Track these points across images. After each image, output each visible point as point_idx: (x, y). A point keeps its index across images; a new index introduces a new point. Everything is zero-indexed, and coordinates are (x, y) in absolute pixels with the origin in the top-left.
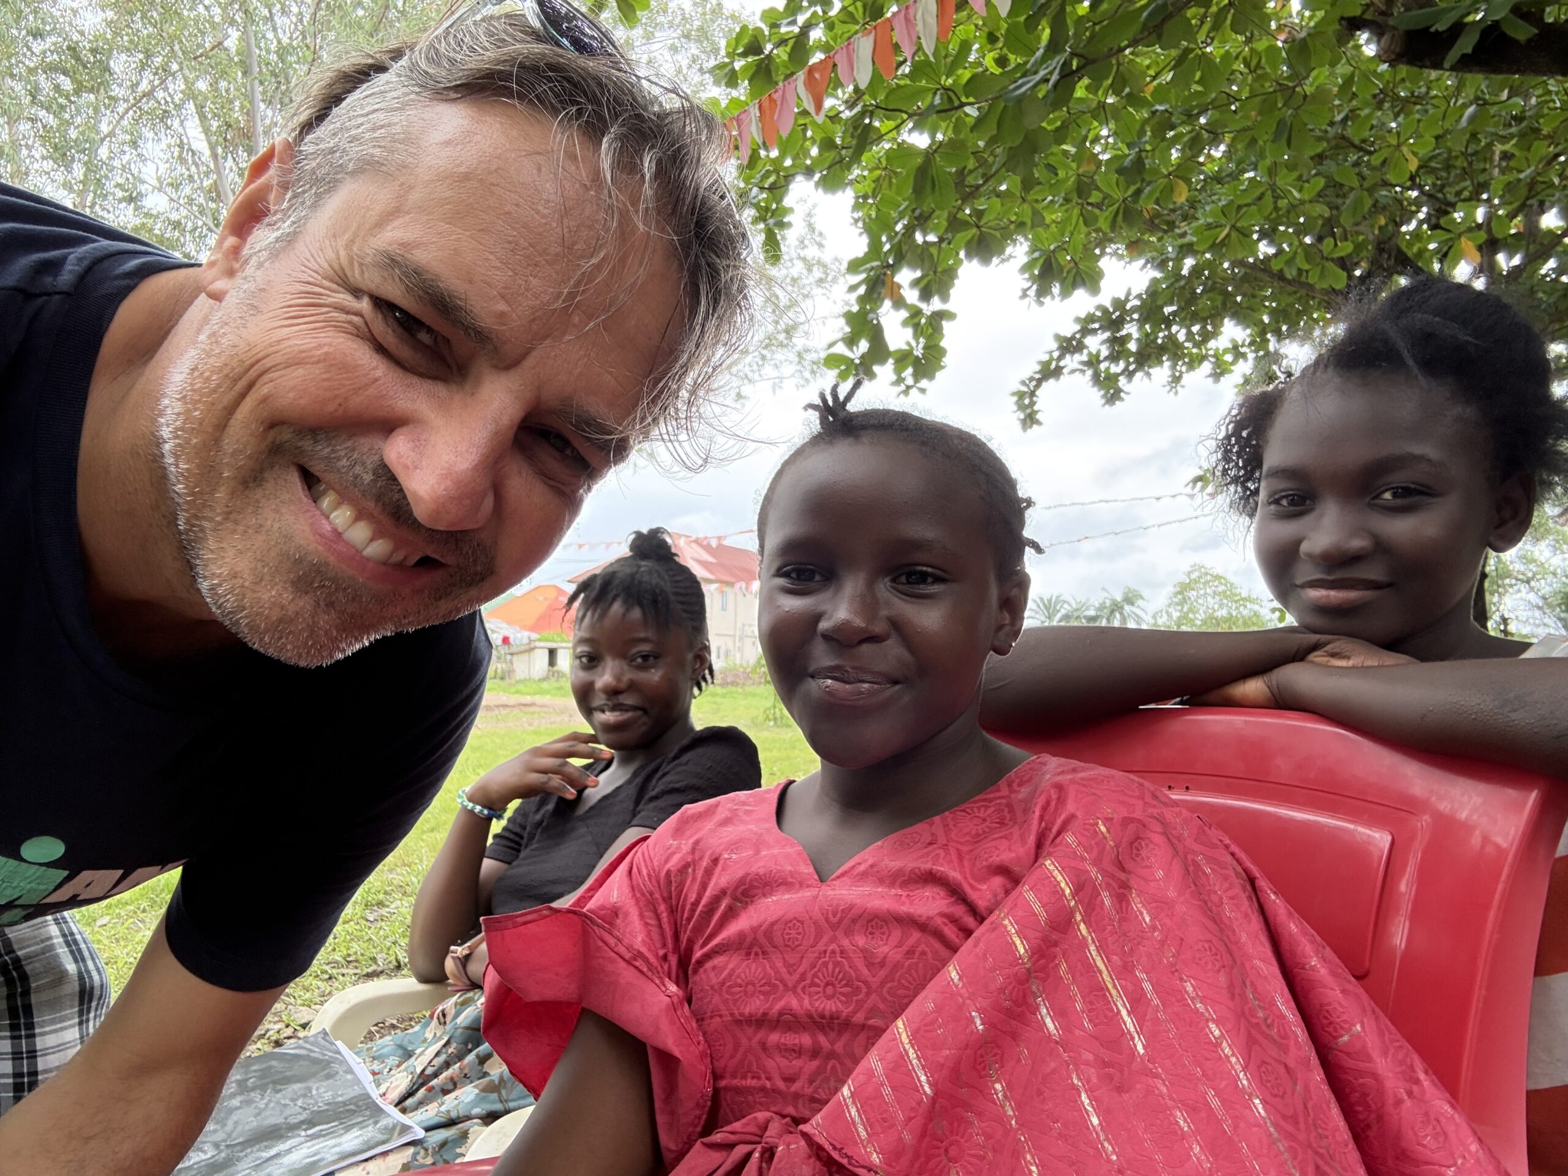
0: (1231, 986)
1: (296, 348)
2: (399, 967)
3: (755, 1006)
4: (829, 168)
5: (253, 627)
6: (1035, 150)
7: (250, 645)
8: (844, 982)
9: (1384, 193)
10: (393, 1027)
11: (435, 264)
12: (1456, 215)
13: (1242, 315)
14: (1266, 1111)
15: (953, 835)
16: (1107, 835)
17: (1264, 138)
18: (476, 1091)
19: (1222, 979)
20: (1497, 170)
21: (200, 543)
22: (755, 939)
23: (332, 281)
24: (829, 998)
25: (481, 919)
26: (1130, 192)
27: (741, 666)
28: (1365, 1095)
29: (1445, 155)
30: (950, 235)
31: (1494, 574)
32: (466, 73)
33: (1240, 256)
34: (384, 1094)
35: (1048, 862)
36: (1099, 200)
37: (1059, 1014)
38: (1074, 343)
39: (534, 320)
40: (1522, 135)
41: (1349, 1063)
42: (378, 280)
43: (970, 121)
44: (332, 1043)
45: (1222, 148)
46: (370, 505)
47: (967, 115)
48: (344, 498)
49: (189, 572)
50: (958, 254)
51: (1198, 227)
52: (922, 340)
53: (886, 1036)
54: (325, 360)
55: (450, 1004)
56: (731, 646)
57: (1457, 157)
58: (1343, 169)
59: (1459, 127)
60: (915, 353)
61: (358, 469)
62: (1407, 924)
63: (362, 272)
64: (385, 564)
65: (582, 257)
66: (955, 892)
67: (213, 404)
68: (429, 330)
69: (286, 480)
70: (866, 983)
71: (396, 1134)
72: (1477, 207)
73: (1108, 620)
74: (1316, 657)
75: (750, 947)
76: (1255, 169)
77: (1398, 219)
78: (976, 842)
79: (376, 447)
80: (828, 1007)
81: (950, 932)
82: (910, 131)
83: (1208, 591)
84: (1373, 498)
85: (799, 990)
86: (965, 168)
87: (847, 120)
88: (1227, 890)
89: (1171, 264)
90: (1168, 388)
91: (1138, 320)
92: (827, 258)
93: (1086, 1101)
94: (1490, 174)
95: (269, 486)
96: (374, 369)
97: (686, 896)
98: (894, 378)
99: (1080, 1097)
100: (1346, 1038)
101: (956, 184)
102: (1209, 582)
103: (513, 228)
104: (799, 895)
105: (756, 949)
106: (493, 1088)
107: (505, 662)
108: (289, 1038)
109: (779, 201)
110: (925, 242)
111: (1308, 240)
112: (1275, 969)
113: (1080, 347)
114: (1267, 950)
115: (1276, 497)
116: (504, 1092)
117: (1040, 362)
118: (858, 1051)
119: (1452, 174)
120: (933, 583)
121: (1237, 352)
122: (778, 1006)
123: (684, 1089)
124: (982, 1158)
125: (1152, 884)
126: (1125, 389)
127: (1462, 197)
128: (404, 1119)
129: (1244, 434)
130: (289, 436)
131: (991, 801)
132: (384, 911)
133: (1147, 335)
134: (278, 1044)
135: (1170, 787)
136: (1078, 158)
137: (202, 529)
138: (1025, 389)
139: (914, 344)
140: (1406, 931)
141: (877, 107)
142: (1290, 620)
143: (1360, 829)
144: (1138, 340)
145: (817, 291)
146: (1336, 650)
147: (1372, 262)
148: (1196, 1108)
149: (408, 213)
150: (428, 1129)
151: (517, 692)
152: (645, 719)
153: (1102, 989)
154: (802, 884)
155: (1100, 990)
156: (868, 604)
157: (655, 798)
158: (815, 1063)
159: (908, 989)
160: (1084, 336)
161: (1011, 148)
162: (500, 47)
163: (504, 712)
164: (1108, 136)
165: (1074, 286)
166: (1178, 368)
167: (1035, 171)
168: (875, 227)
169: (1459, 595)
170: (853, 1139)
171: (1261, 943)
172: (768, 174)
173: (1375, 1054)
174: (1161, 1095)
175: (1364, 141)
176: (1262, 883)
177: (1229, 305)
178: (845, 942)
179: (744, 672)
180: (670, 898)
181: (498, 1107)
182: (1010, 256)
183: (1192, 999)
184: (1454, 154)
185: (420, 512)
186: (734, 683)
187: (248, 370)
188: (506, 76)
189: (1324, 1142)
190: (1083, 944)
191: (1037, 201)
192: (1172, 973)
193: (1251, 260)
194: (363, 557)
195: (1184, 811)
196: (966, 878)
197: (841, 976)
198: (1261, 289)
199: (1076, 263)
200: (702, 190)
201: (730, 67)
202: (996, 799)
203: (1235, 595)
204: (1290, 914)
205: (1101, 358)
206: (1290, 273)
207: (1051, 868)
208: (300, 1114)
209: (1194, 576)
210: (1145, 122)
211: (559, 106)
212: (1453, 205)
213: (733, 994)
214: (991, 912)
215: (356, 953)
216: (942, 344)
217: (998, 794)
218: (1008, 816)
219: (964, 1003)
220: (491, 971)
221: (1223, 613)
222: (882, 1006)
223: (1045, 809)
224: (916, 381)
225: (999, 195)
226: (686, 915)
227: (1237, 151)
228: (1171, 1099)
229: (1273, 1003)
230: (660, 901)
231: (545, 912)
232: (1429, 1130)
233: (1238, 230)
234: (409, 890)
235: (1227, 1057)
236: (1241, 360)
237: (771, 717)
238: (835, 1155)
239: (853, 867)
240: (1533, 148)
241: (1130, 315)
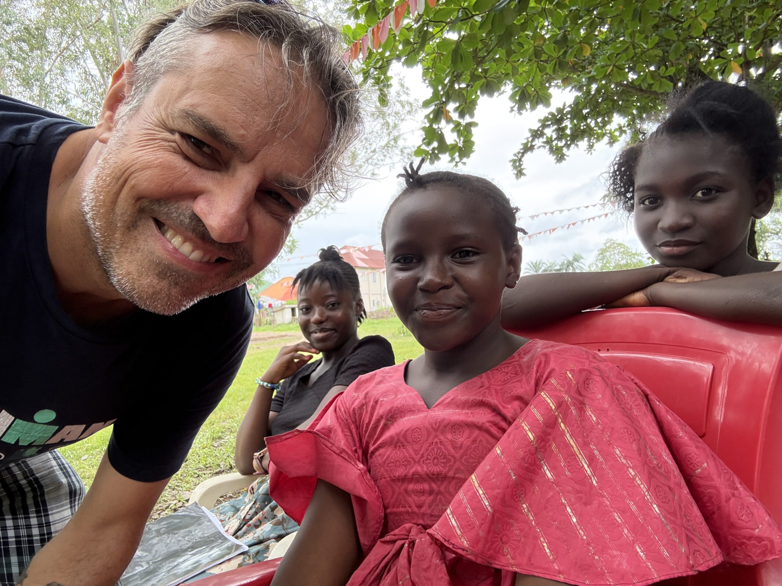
0: (639, 450)
1: (146, 161)
2: (231, 468)
3: (400, 472)
4: (408, 55)
5: (140, 298)
6: (511, 35)
7: (140, 307)
8: (442, 457)
9: (691, 42)
10: (231, 497)
11: (208, 113)
12: (728, 51)
13: (623, 111)
14: (659, 510)
15: (492, 382)
16: (572, 378)
17: (627, 19)
18: (271, 525)
19: (634, 446)
20: (747, 26)
21: (110, 260)
22: (399, 439)
23: (159, 127)
24: (436, 465)
25: (265, 438)
26: (561, 53)
27: (385, 308)
28: (711, 498)
29: (720, 20)
30: (472, 83)
31: (760, 231)
32: (213, 19)
33: (619, 80)
34: (227, 531)
35: (542, 394)
36: (546, 59)
37: (553, 469)
38: (539, 132)
39: (258, 137)
40: (759, 6)
41: (701, 482)
42: (181, 124)
43: (478, 24)
44: (200, 508)
45: (607, 26)
46: (190, 234)
47: (476, 21)
48: (177, 232)
49: (106, 274)
50: (476, 92)
51: (597, 67)
52: (462, 139)
53: (467, 483)
54: (160, 165)
55: (255, 484)
56: (379, 299)
57: (726, 21)
58: (669, 33)
59: (727, 5)
60: (459, 145)
61: (182, 217)
62: (723, 409)
63: (174, 121)
64: (200, 262)
65: (279, 104)
66: (495, 410)
67: (109, 192)
68: (209, 146)
69: (148, 225)
70: (453, 456)
71: (233, 550)
72: (739, 45)
73: (566, 270)
74: (669, 279)
75: (396, 443)
76: (624, 36)
77: (699, 55)
78: (504, 385)
79: (189, 206)
80: (435, 470)
81: (494, 430)
82: (448, 31)
83: (616, 252)
84: (692, 197)
85: (421, 462)
86: (477, 48)
87: (416, 29)
88: (634, 401)
89: (585, 88)
90: (587, 151)
91: (570, 118)
92: (411, 100)
93: (569, 511)
94: (744, 28)
95: (140, 229)
96: (185, 168)
97: (363, 420)
98: (450, 159)
99: (566, 509)
100: (699, 470)
101: (473, 57)
102: (615, 247)
103: (244, 93)
104: (418, 416)
105: (399, 444)
106: (280, 523)
107: (271, 316)
108: (180, 507)
109: (385, 74)
110: (459, 88)
111: (652, 68)
112: (661, 439)
113: (542, 134)
114: (657, 431)
115: (643, 199)
116: (285, 525)
117: (522, 144)
118: (452, 490)
119: (725, 30)
120: (472, 256)
121: (621, 130)
122: (411, 471)
123: (370, 515)
124: (519, 541)
125: (596, 401)
126: (566, 154)
127: (731, 41)
128: (238, 542)
129: (623, 169)
130: (147, 203)
131: (510, 363)
132: (222, 441)
133: (575, 125)
134: (175, 510)
135: (599, 350)
136: (534, 38)
137: (111, 253)
138: (516, 158)
139: (458, 141)
140: (723, 412)
141: (430, 21)
142: (657, 263)
143: (697, 363)
144: (571, 128)
145: (408, 117)
146: (679, 275)
147: (687, 78)
148: (624, 511)
149: (193, 90)
150: (250, 546)
151: (278, 330)
152: (336, 334)
153: (574, 455)
154: (419, 411)
155: (573, 455)
156: (441, 271)
157: (344, 372)
158: (432, 497)
159: (475, 459)
160: (543, 129)
161: (499, 36)
162: (228, 5)
163: (273, 340)
164: (548, 25)
165: (537, 103)
166: (592, 141)
167: (512, 46)
168: (434, 83)
169: (739, 241)
170: (455, 536)
171: (653, 427)
172: (378, 60)
173: (715, 477)
174: (607, 506)
175: (678, 17)
176: (652, 397)
177: (615, 106)
178: (442, 437)
179: (387, 311)
180: (356, 421)
181: (283, 532)
182: (504, 92)
183: (620, 458)
184: (725, 19)
185: (214, 235)
186: (383, 317)
187: (123, 173)
188: (234, 19)
189: (690, 523)
190: (563, 434)
191: (515, 61)
192: (609, 445)
193: (625, 82)
194: (190, 260)
195: (610, 364)
196: (500, 403)
197: (441, 454)
198: (632, 96)
199: (537, 92)
200: (333, 66)
201: (355, 8)
202: (513, 362)
203: (629, 252)
204: (667, 411)
205: (553, 139)
206: (644, 86)
207: (545, 396)
208: (187, 544)
209: (608, 245)
210: (567, 16)
211: (260, 31)
212: (726, 46)
213: (390, 467)
214: (514, 420)
215: (210, 463)
216: (472, 139)
217: (514, 360)
218: (519, 370)
219: (505, 466)
220: (271, 462)
221: (623, 262)
222: (462, 468)
223: (539, 366)
224: (461, 159)
225: (495, 60)
226: (364, 430)
227: (614, 27)
228: (612, 507)
229: (661, 456)
230: (351, 423)
231: (296, 433)
232: (744, 512)
233: (617, 67)
234: (233, 430)
235: (639, 485)
236: (624, 134)
237: (402, 332)
238: (446, 544)
239: (443, 401)
240: (765, 13)
241: (566, 116)
